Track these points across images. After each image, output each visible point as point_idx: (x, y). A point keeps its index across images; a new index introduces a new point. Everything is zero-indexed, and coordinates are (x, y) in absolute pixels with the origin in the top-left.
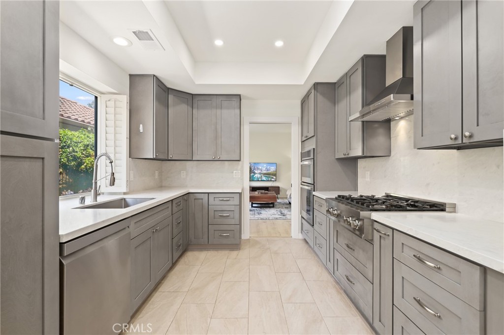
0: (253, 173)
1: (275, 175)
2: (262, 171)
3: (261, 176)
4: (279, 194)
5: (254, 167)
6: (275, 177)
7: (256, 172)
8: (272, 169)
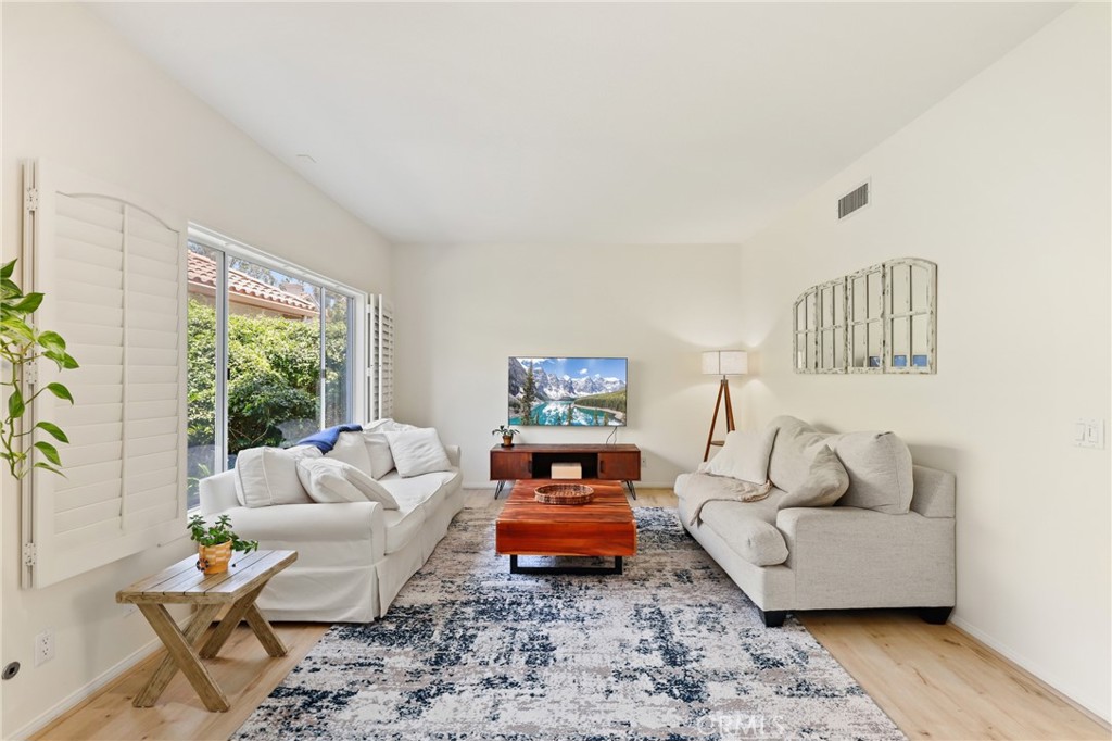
0: (541, 398)
1: (621, 405)
2: (571, 390)
3: (571, 411)
4: (638, 479)
5: (544, 377)
6: (619, 415)
7: (551, 394)
8: (611, 383)
